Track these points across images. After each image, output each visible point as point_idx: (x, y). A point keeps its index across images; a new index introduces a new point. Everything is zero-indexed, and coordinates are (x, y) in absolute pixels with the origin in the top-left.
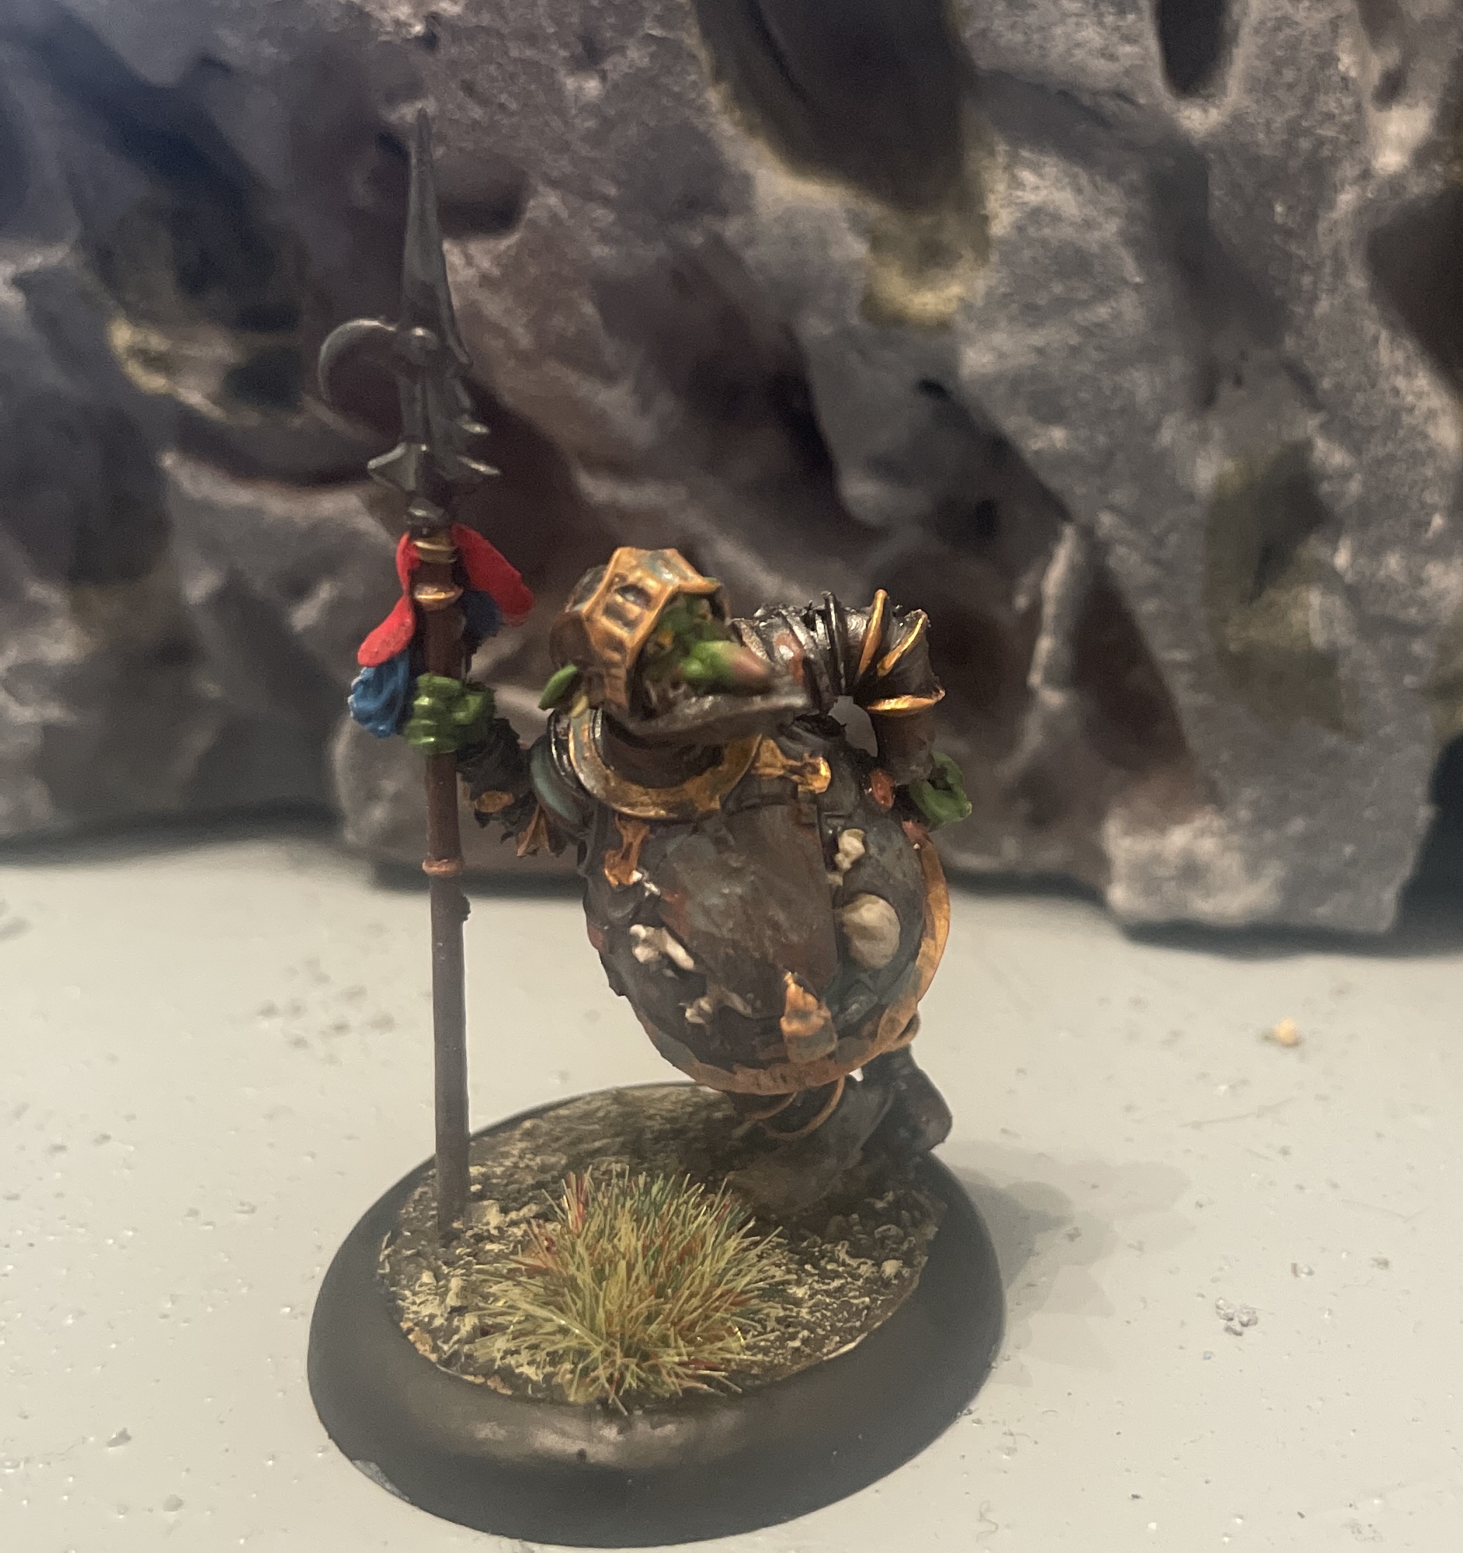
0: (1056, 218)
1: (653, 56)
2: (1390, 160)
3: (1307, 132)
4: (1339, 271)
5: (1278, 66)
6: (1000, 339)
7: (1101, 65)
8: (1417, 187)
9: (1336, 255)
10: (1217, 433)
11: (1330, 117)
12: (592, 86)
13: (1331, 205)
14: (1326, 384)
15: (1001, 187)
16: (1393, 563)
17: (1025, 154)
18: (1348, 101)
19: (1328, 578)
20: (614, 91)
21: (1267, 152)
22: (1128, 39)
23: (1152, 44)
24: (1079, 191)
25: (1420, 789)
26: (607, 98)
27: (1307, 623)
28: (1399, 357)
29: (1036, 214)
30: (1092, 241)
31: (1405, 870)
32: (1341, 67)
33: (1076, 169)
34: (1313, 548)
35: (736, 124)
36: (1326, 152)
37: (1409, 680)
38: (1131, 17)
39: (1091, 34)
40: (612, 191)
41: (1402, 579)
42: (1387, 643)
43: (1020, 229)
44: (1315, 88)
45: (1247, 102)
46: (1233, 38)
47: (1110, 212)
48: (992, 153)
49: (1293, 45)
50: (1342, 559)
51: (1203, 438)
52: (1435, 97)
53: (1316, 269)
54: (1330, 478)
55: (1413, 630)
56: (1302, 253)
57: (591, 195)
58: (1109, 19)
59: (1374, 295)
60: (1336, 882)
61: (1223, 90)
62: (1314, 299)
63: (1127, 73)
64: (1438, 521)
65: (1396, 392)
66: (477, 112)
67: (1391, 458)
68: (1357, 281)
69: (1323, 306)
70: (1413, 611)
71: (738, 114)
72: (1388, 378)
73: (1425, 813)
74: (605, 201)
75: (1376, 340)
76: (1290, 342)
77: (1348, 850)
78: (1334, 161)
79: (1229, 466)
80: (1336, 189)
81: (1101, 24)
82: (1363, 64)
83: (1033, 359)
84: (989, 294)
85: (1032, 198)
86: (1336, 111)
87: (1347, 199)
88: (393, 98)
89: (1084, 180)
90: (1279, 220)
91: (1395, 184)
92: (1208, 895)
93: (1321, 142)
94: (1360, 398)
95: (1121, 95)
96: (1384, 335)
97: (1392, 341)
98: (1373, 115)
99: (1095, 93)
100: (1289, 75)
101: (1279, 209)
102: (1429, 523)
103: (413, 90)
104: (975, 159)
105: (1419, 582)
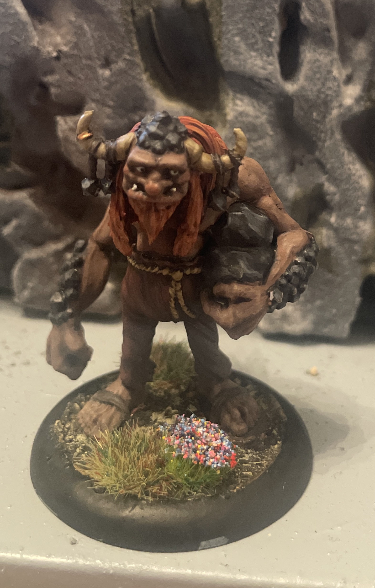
0: (247, 115)
1: (126, 64)
2: (348, 101)
3: (323, 92)
4: (332, 134)
5: (315, 73)
7: (262, 71)
8: (356, 109)
9: (331, 129)
10: (295, 180)
11: (330, 88)
12: (107, 73)
13: (330, 114)
14: (328, 166)
15: (231, 105)
16: (349, 221)
17: (238, 95)
18: (336, 84)
19: (329, 225)
20: (113, 74)
21: (311, 97)
22: (270, 64)
23: (277, 66)
24: (254, 107)
25: (357, 292)
26: (112, 76)
27: (322, 240)
28: (351, 159)
29: (241, 114)
30: (258, 122)
31: (352, 318)
32: (334, 74)
33: (253, 100)
34: (324, 216)
35: (151, 85)
36: (329, 98)
37: (354, 258)
38: (271, 58)
39: (259, 62)
40: (111, 103)
41: (351, 226)
42: (347, 245)
43: (236, 118)
44: (326, 79)
45: (306, 84)
46: (301, 65)
47: (264, 113)
48: (228, 95)
49: (319, 67)
50: (333, 219)
51: (291, 181)
52: (362, 82)
53: (326, 132)
54: (329, 194)
55: (355, 242)
56: (321, 127)
57: (105, 105)
58: (265, 58)
59: (343, 140)
60: (330, 321)
61: (298, 79)
62: (324, 141)
63: (270, 74)
64: (362, 209)
65: (350, 169)
66: (71, 79)
67: (348, 189)
68: (338, 136)
69: (328, 143)
70: (354, 237)
71: (151, 82)
72: (347, 165)
73: (358, 300)
74: (109, 106)
75: (343, 154)
76: (317, 153)
77: (334, 311)
78: (331, 101)
79: (298, 190)
80: (332, 109)
81: (262, 59)
82: (340, 73)
85: (240, 109)
86: (332, 87)
87: (335, 112)
88: (45, 74)
89: (256, 104)
90: (314, 117)
91: (349, 108)
92: (290, 325)
93: (327, 96)
94: (339, 171)
95: (267, 80)
96: (346, 152)
97: (348, 155)
98: (343, 87)
99: (260, 79)
100: (318, 76)
101: (315, 114)
102: (359, 210)
103: (52, 72)
104: (223, 96)
105: (357, 227)
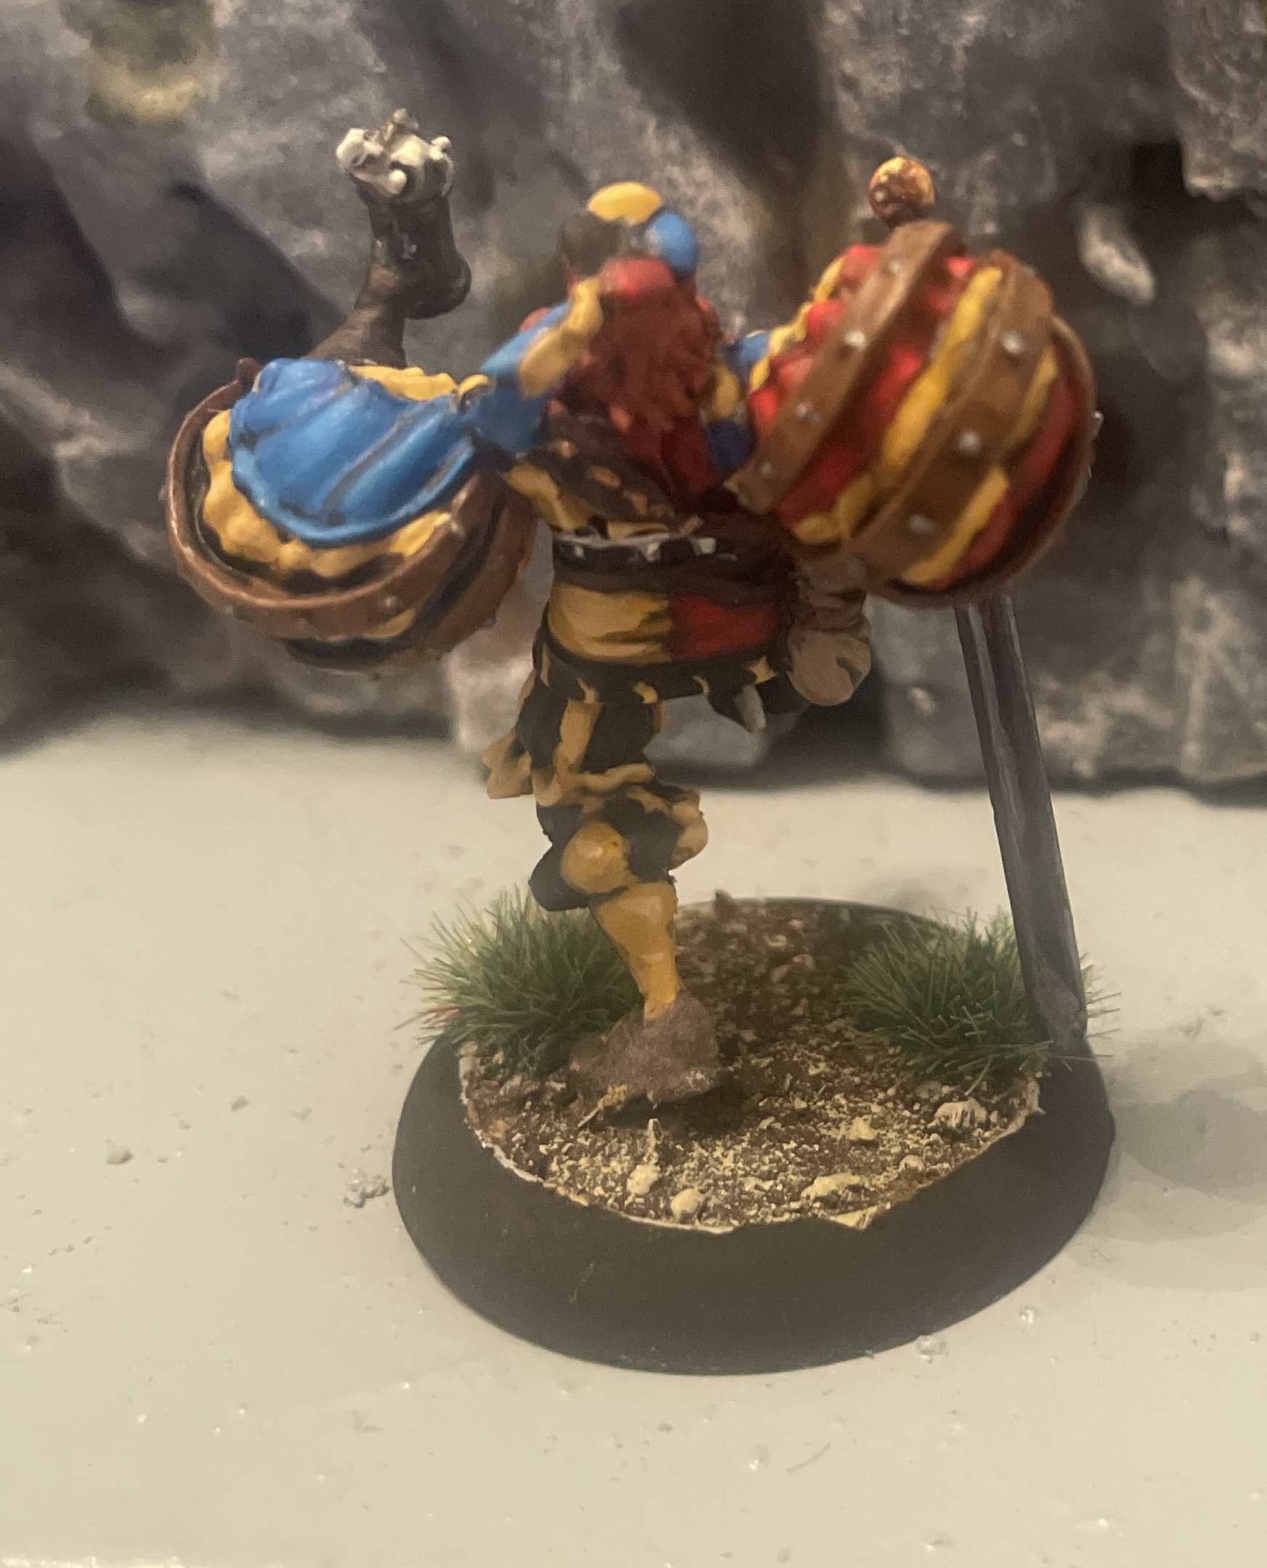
6: (239, 137)
83: (279, 158)
84: (222, 89)
